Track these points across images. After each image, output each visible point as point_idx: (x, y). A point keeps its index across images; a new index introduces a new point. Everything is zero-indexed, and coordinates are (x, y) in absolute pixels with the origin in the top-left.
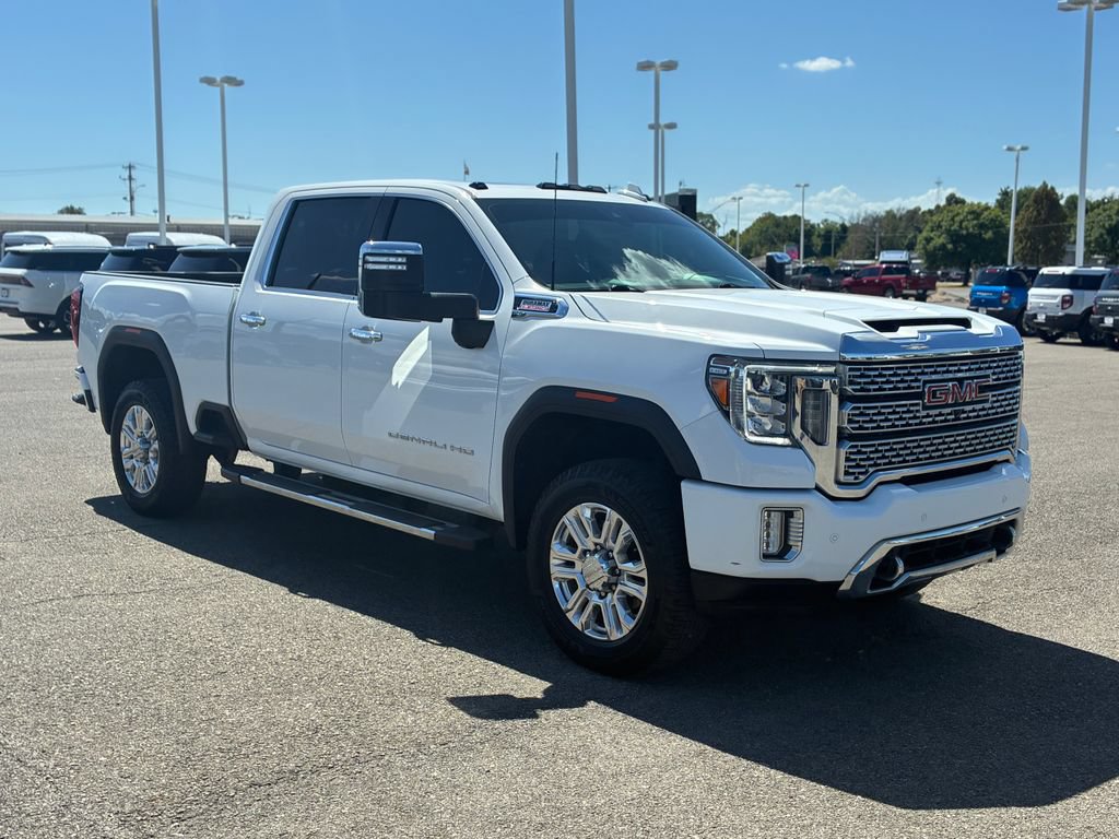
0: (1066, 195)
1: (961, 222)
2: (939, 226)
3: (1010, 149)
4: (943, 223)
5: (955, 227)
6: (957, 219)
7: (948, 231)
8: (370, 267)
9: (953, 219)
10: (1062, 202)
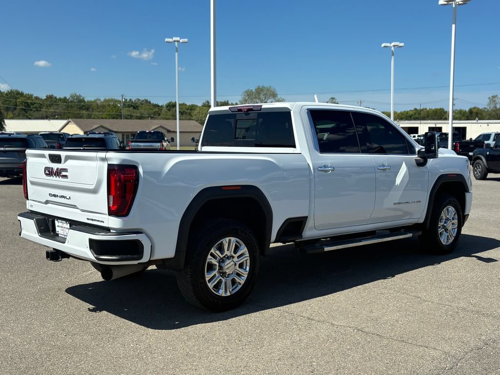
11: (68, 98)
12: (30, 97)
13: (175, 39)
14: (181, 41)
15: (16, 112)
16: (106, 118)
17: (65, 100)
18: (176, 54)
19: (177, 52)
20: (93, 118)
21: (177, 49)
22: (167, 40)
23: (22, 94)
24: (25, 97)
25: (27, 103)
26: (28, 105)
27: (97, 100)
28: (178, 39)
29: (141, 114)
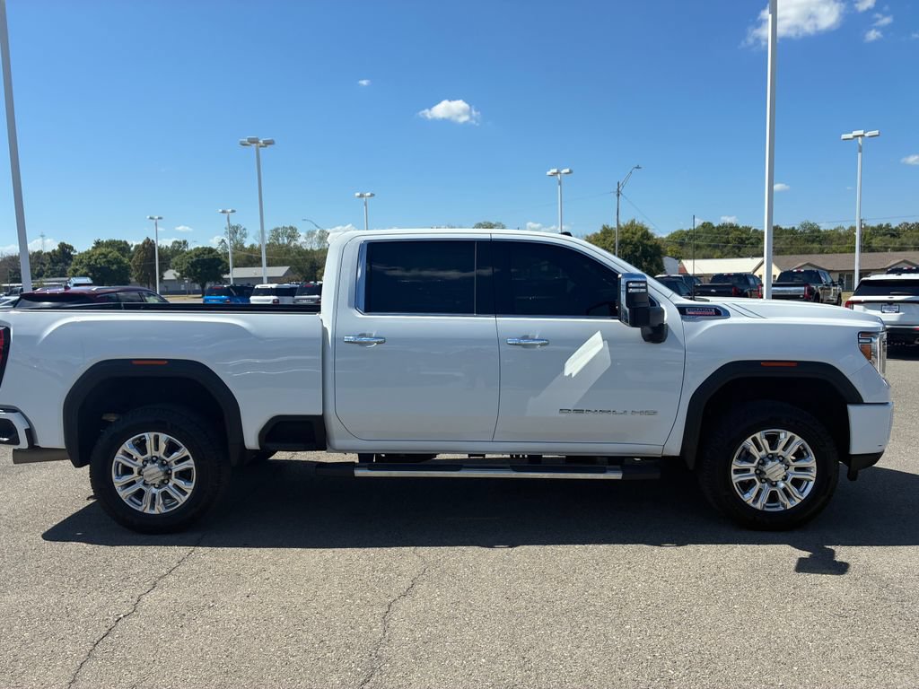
0: (134, 245)
1: (96, 260)
2: (81, 262)
3: (224, 212)
4: (84, 260)
5: (93, 262)
6: (93, 258)
7: (88, 265)
8: (631, 290)
9: (90, 258)
10: (132, 249)
11: (796, 228)
12: (747, 230)
13: (856, 133)
14: (867, 135)
15: (725, 250)
16: (845, 252)
17: (793, 231)
18: (859, 154)
19: (860, 151)
20: (827, 253)
21: (860, 147)
22: (844, 136)
23: (736, 228)
24: (740, 230)
25: (741, 239)
26: (742, 241)
27: (838, 229)
28: (861, 132)
29: (902, 244)
